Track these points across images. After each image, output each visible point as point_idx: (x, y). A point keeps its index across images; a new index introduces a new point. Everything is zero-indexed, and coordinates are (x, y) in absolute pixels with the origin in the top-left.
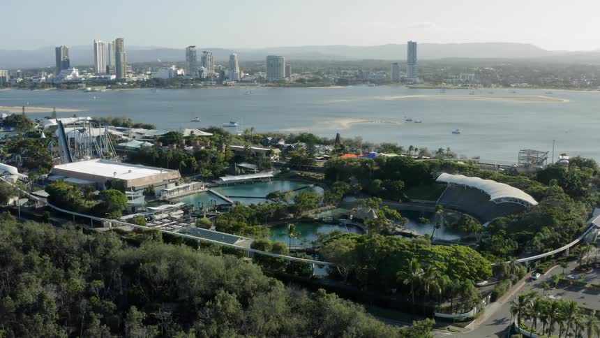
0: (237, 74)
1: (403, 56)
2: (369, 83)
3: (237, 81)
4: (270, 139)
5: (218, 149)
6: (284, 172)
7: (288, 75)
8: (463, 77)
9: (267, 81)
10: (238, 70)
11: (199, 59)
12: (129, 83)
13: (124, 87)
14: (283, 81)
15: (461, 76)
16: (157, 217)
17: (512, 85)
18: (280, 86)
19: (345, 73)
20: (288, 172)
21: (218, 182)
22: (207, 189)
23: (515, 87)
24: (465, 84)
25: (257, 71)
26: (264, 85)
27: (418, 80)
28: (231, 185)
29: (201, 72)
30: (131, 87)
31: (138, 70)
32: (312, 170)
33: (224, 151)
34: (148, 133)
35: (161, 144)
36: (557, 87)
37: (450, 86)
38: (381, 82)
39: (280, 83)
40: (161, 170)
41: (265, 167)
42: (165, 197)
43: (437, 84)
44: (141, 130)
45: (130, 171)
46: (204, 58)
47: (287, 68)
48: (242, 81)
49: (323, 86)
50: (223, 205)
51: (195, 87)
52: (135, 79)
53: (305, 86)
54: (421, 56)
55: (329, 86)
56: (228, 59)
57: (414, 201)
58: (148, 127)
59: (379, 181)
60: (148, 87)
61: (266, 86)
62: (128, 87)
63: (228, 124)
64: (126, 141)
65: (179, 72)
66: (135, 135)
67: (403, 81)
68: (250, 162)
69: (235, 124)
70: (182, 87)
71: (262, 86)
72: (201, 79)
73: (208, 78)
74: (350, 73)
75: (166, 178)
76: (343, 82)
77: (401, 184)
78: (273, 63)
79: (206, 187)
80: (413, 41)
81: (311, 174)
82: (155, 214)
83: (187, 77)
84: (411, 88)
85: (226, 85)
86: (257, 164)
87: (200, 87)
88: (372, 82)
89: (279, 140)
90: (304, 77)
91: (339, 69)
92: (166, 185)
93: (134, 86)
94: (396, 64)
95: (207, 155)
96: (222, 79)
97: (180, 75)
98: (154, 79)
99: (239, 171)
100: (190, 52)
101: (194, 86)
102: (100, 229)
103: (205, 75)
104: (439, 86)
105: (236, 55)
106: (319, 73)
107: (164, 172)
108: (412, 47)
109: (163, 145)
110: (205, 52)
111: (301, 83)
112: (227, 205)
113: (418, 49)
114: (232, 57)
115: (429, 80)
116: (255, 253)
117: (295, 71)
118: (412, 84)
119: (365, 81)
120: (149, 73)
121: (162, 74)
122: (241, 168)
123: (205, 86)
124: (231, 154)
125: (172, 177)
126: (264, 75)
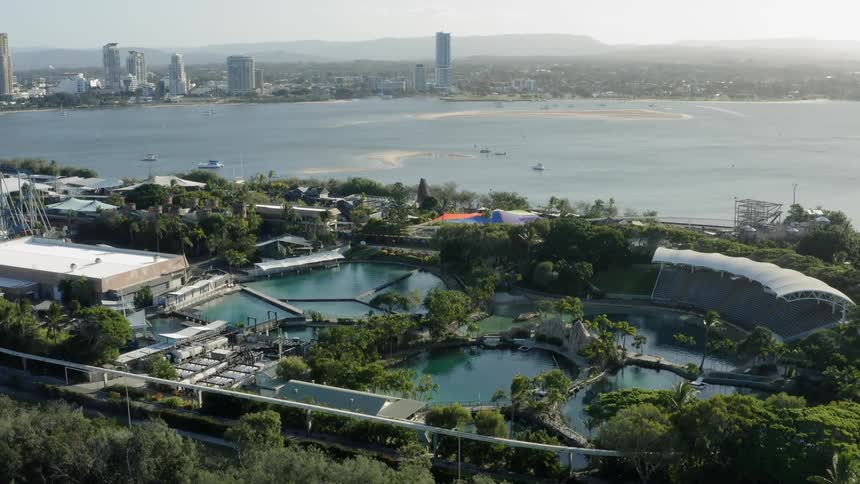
0: (182, 85)
1: (430, 54)
2: (382, 94)
3: (185, 95)
4: (303, 189)
5: (235, 213)
6: (356, 249)
7: (258, 85)
8: (518, 84)
9: (229, 95)
10: (184, 79)
11: (123, 64)
12: (19, 101)
13: (11, 108)
14: (255, 95)
15: (513, 82)
16: (185, 353)
17: (595, 95)
18: (252, 101)
19: (340, 81)
20: (364, 247)
21: (251, 272)
22: (238, 287)
23: (598, 97)
24: (525, 94)
25: (208, 80)
26: (228, 99)
27: (453, 89)
28: (276, 276)
29: (128, 82)
30: (23, 108)
31: (26, 82)
32: (402, 243)
33: (245, 215)
34: (89, 184)
35: (134, 207)
36: (658, 96)
37: (504, 97)
38: (398, 93)
39: (251, 97)
40: (155, 257)
41: (325, 241)
42: (174, 308)
43: (484, 95)
44: (75, 180)
45: (98, 260)
46: (131, 63)
47: (258, 73)
48: (190, 95)
49: (318, 100)
50: (288, 319)
51: (123, 105)
52: (25, 95)
53: (289, 101)
54: (456, 53)
55: (327, 100)
56: (169, 62)
57: (613, 295)
58: (86, 174)
59: (550, 264)
60: (50, 107)
61: (230, 102)
62: (18, 109)
63: (206, 164)
64: (56, 200)
65: (94, 83)
66: (66, 188)
67: (432, 91)
68: (294, 233)
69: (218, 165)
70: (102, 106)
71: (225, 102)
72: (129, 94)
73: (139, 92)
74: (348, 81)
75: (164, 272)
76: (343, 93)
77: (588, 267)
78: (238, 66)
79: (236, 282)
80: (445, 32)
81: (406, 251)
82: (179, 347)
83: (108, 91)
84: (447, 100)
85: (169, 101)
86: (306, 236)
87: (130, 105)
88: (387, 93)
89: (320, 191)
90: (282, 87)
91: (330, 74)
92: (167, 284)
93: (28, 107)
94: (422, 66)
95: (222, 224)
96: (160, 93)
97: (95, 88)
98: (58, 95)
99: (285, 250)
100: (110, 53)
101: (120, 104)
102: (84, 386)
103: (134, 86)
104: (488, 97)
105: (180, 56)
106: (300, 81)
107: (161, 260)
108: (443, 40)
109: (138, 208)
110: (131, 53)
111: (280, 96)
112: (294, 319)
113: (453, 44)
114: (175, 59)
115: (469, 89)
116: (440, 436)
117: (268, 79)
118: (446, 96)
119: (376, 92)
120: (44, 85)
121: (66, 87)
122: (285, 244)
123: (137, 103)
124: (257, 220)
125: (175, 268)
126: (223, 86)
